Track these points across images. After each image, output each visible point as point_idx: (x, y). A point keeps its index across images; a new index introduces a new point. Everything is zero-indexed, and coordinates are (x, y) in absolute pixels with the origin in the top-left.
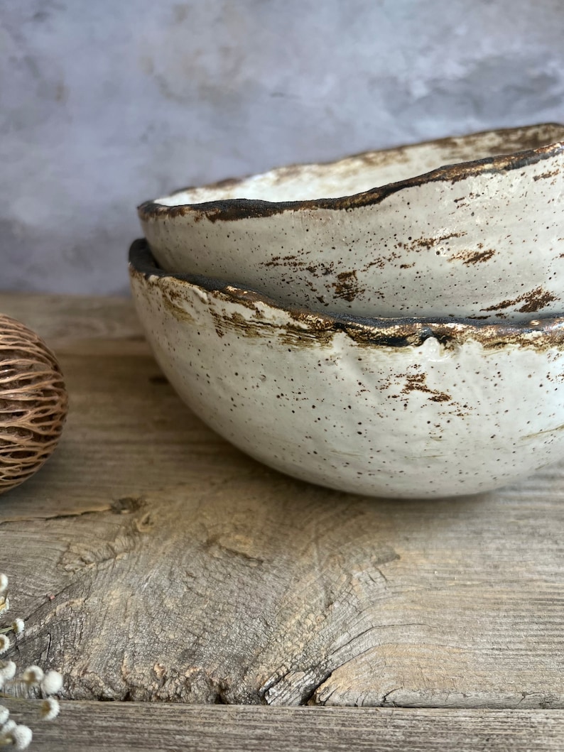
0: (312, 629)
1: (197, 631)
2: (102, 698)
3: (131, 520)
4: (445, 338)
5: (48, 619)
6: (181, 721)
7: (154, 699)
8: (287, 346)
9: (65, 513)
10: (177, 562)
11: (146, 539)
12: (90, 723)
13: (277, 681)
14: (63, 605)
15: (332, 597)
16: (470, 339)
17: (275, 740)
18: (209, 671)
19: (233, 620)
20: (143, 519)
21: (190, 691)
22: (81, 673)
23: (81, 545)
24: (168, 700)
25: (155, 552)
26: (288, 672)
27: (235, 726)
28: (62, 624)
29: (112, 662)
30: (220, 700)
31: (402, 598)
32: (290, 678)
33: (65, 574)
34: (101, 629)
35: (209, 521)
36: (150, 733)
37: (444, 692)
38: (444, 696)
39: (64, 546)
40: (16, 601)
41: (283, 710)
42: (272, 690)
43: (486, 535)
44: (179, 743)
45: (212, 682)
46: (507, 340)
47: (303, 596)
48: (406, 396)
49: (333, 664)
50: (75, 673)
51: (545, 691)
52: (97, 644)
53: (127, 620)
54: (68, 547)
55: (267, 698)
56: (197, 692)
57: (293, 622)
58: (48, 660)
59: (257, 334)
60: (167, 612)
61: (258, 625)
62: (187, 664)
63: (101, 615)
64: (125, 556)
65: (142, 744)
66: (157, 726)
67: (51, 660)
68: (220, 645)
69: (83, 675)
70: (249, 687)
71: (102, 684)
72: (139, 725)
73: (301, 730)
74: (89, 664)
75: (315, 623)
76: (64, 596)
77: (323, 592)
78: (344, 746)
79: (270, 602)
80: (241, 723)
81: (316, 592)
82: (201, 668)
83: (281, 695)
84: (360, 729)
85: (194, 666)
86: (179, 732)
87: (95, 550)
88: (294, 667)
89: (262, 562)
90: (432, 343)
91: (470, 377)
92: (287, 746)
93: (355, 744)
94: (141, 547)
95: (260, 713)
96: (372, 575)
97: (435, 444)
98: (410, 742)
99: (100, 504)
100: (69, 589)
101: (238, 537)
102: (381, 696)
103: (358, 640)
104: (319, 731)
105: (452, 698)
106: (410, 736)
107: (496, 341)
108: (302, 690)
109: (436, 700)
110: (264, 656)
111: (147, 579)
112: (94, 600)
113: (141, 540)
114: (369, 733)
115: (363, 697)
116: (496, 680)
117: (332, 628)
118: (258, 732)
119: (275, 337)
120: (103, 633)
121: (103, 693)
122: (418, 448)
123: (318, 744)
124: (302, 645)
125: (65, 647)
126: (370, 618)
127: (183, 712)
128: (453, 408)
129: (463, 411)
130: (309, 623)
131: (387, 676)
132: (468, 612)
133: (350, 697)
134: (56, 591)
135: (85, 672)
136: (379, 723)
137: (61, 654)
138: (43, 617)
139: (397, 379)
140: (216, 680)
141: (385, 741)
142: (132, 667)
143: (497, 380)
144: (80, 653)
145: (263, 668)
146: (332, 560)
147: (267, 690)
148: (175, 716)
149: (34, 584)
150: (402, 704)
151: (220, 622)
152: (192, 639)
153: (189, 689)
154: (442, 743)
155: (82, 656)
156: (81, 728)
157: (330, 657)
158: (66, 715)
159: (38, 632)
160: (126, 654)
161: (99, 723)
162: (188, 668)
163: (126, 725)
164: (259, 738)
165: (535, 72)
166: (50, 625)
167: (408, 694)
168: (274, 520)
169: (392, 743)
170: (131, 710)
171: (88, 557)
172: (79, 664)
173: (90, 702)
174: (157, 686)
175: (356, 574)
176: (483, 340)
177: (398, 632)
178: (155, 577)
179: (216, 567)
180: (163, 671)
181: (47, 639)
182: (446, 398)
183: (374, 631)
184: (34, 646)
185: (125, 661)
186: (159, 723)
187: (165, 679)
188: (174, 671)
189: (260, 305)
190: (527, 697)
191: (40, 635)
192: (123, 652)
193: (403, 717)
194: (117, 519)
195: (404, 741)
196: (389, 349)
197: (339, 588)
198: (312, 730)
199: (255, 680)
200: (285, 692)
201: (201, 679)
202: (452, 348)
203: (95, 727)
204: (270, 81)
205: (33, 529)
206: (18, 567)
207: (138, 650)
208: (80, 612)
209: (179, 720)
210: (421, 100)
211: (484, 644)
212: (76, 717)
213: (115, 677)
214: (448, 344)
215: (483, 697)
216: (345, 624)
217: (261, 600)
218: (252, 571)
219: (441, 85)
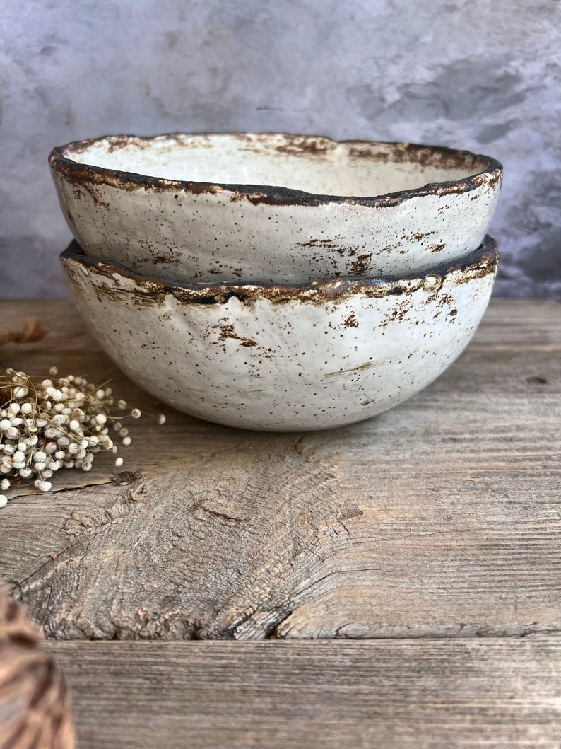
0: (279, 576)
1: (178, 581)
2: (92, 638)
3: (128, 490)
4: (243, 297)
5: (50, 574)
6: (158, 655)
7: (137, 637)
8: (138, 307)
9: (70, 487)
10: (165, 524)
11: (139, 505)
12: (80, 658)
13: (245, 620)
14: (64, 563)
15: (299, 548)
16: (260, 297)
17: (238, 668)
18: (185, 613)
19: (210, 571)
20: (139, 489)
21: (169, 630)
22: (76, 617)
23: (82, 512)
24: (149, 638)
25: (147, 516)
26: (255, 612)
27: (204, 658)
28: (62, 578)
29: (102, 608)
30: (195, 637)
31: (361, 548)
32: (255, 617)
33: (67, 537)
34: (94, 582)
35: (196, 488)
36: (131, 665)
37: (390, 625)
38: (390, 628)
39: (68, 514)
40: (24, 561)
41: (247, 643)
42: (240, 628)
43: (443, 492)
44: (156, 672)
45: (187, 622)
46: (289, 297)
47: (273, 549)
48: (222, 343)
49: (294, 605)
50: (70, 618)
51: (481, 622)
52: (90, 594)
53: (118, 573)
54: (71, 515)
55: (235, 634)
56: (174, 631)
57: (263, 570)
58: (47, 609)
59: (119, 298)
60: (154, 566)
61: (231, 574)
62: (167, 608)
63: (95, 570)
64: (120, 521)
65: (122, 674)
66: (137, 659)
67: (50, 608)
68: (197, 592)
69: (77, 619)
70: (219, 626)
71: (92, 626)
72: (122, 659)
73: (261, 659)
74: (82, 611)
75: (282, 571)
76: (65, 555)
77: (292, 545)
78: (297, 672)
79: (244, 555)
80: (209, 654)
81: (285, 545)
82: (179, 611)
83: (247, 632)
84: (312, 657)
85: (173, 609)
86: (155, 664)
87: (94, 516)
88: (260, 608)
89: (240, 521)
90: (233, 301)
91: (267, 327)
92: (248, 672)
93: (306, 670)
94: (135, 512)
95: (227, 646)
96: (336, 529)
97: (257, 380)
98: (356, 667)
99: (101, 478)
100: (70, 549)
101: (220, 501)
102: (334, 630)
103: (318, 584)
104: (277, 660)
105: (397, 630)
106: (356, 662)
107: (280, 298)
108: (265, 627)
109: (383, 632)
110: (235, 600)
111: (138, 539)
112: (90, 558)
113: (135, 506)
114: (320, 661)
115: (318, 631)
116: (438, 614)
117: (296, 575)
118: (224, 662)
119: (129, 300)
120: (96, 584)
121: (94, 633)
122: (245, 383)
123: (275, 670)
124: (268, 590)
125: (63, 597)
126: (330, 565)
127: (160, 647)
128: (261, 352)
129: (269, 354)
130: (277, 570)
131: (341, 613)
132: (419, 558)
133: (307, 631)
134: (58, 552)
135: (79, 617)
136: (330, 652)
137: (60, 603)
138: (45, 573)
139: (214, 330)
140: (191, 621)
141: (333, 666)
142: (119, 612)
143: (289, 329)
144: (76, 601)
145: (233, 610)
146: (302, 518)
147: (235, 629)
148: (153, 651)
149: (40, 546)
150: (353, 636)
151: (198, 572)
152: (173, 587)
153: (167, 628)
154: (383, 667)
155: (77, 604)
156: (72, 663)
157: (292, 599)
158: (60, 652)
159: (41, 585)
160: (115, 602)
161: (88, 658)
162: (168, 611)
163: (111, 658)
164: (224, 667)
165: (499, 72)
166: (51, 580)
167: (359, 628)
168: (254, 486)
169: (340, 668)
170: (116, 647)
171: (88, 522)
172: (74, 611)
173: (82, 641)
174: (140, 627)
175: (322, 528)
176: (271, 297)
177: (355, 576)
178: (145, 537)
179: (199, 527)
180: (146, 615)
181: (48, 591)
182: (254, 344)
183: (333, 576)
184: (36, 597)
185: (114, 607)
186: (139, 656)
187: (147, 621)
188: (155, 614)
189: (116, 275)
190: (465, 627)
191: (43, 588)
192: (112, 600)
193: (353, 647)
194: (116, 490)
195: (351, 666)
196: (203, 306)
197: (306, 540)
198: (271, 659)
199: (225, 619)
200: (251, 629)
201: (178, 620)
202: (249, 304)
203: (84, 661)
205: (42, 501)
206: (27, 533)
207: (125, 598)
208: (78, 568)
209: (156, 653)
210: (395, 104)
211: (431, 584)
212: (68, 653)
213: (105, 621)
214: (246, 302)
215: (425, 628)
216: (308, 571)
217: (236, 553)
218: (231, 529)
219: (411, 89)
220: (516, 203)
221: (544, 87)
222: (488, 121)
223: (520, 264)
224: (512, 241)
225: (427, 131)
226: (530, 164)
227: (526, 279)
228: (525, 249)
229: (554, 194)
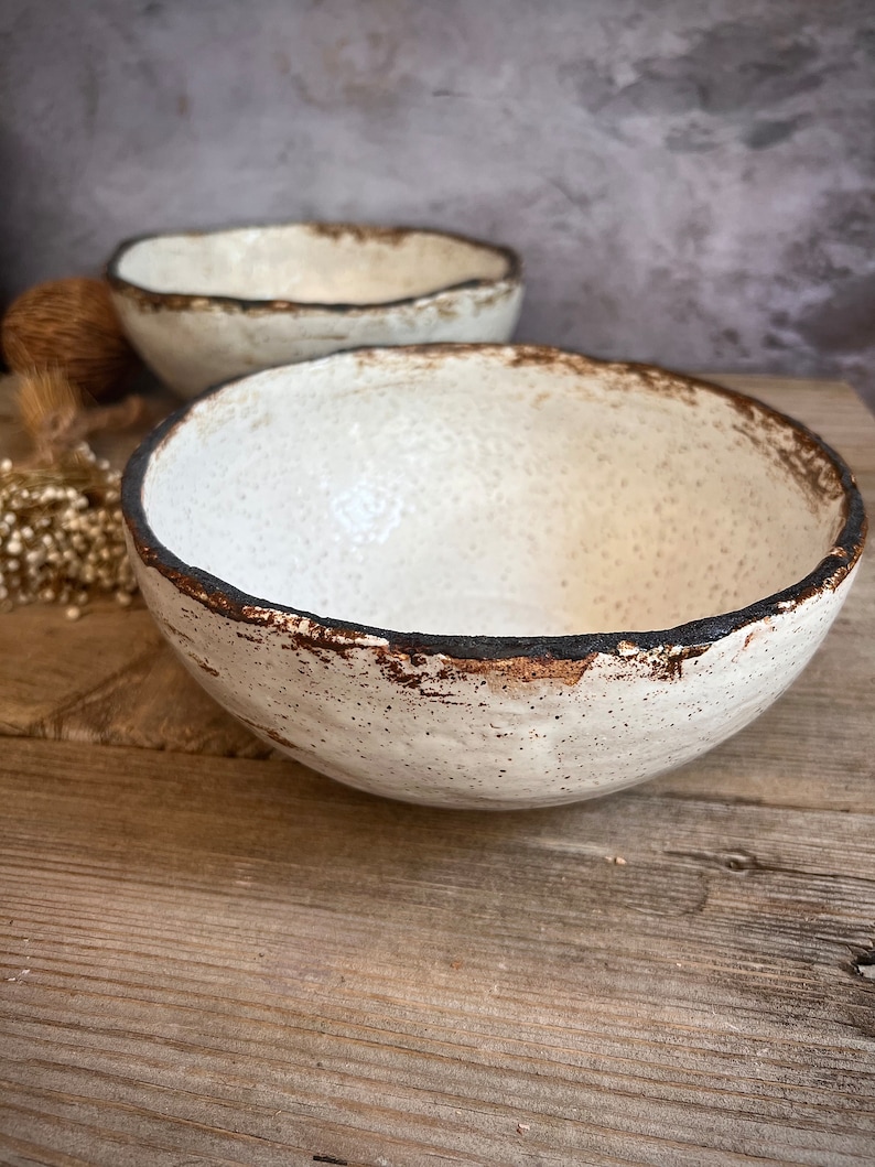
2: (141, 748)
5: (111, 689)
7: (180, 751)
14: (126, 680)
21: (209, 747)
22: (129, 730)
24: (191, 753)
28: (122, 694)
30: (232, 755)
36: (170, 772)
53: (175, 694)
56: (215, 748)
65: (161, 777)
67: (108, 719)
71: (142, 738)
74: (136, 725)
85: (218, 729)
112: (152, 677)
121: (143, 744)
125: (121, 710)
127: (198, 760)
137: (117, 715)
138: (107, 687)
144: (131, 715)
148: (191, 762)
155: (132, 718)
156: (120, 764)
159: (102, 698)
161: (134, 763)
163: (154, 765)
164: (248, 780)
165: (785, 42)
170: (159, 757)
172: (128, 724)
173: (131, 750)
174: (185, 743)
180: (192, 733)
184: (97, 708)
186: (178, 765)
187: (192, 738)
188: (201, 732)
191: (103, 701)
192: (165, 717)
203: (131, 765)
204: (432, 77)
207: (177, 716)
208: (139, 686)
210: (628, 89)
213: (154, 735)
219: (655, 67)
220: (801, 238)
221: (852, 66)
222: (767, 115)
223: (801, 327)
224: (788, 294)
225: (674, 130)
226: (824, 181)
227: (807, 349)
228: (809, 307)
229: (857, 226)
